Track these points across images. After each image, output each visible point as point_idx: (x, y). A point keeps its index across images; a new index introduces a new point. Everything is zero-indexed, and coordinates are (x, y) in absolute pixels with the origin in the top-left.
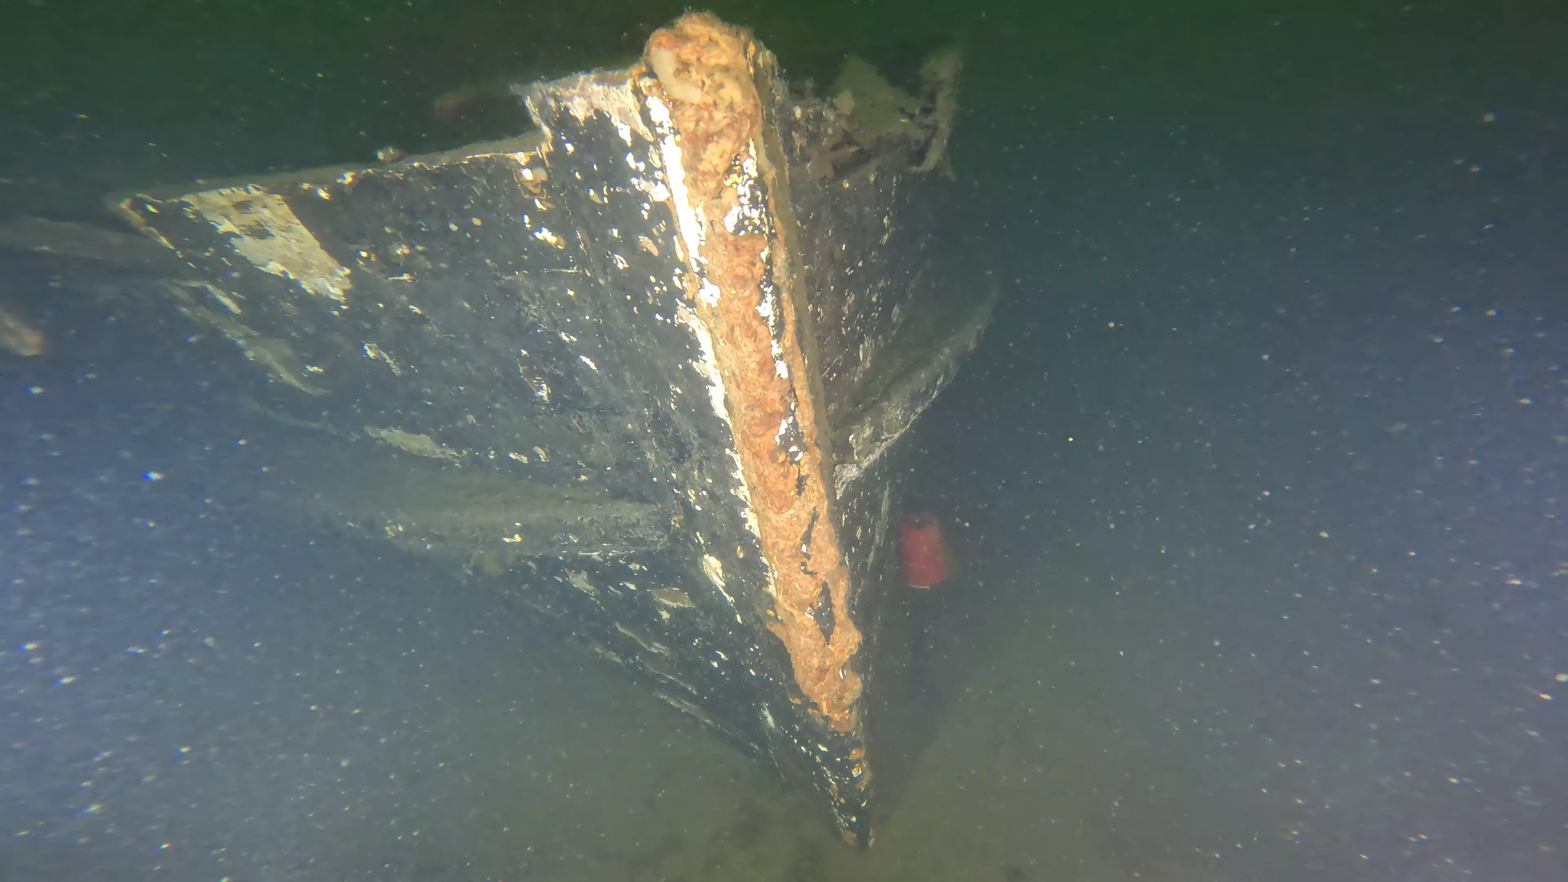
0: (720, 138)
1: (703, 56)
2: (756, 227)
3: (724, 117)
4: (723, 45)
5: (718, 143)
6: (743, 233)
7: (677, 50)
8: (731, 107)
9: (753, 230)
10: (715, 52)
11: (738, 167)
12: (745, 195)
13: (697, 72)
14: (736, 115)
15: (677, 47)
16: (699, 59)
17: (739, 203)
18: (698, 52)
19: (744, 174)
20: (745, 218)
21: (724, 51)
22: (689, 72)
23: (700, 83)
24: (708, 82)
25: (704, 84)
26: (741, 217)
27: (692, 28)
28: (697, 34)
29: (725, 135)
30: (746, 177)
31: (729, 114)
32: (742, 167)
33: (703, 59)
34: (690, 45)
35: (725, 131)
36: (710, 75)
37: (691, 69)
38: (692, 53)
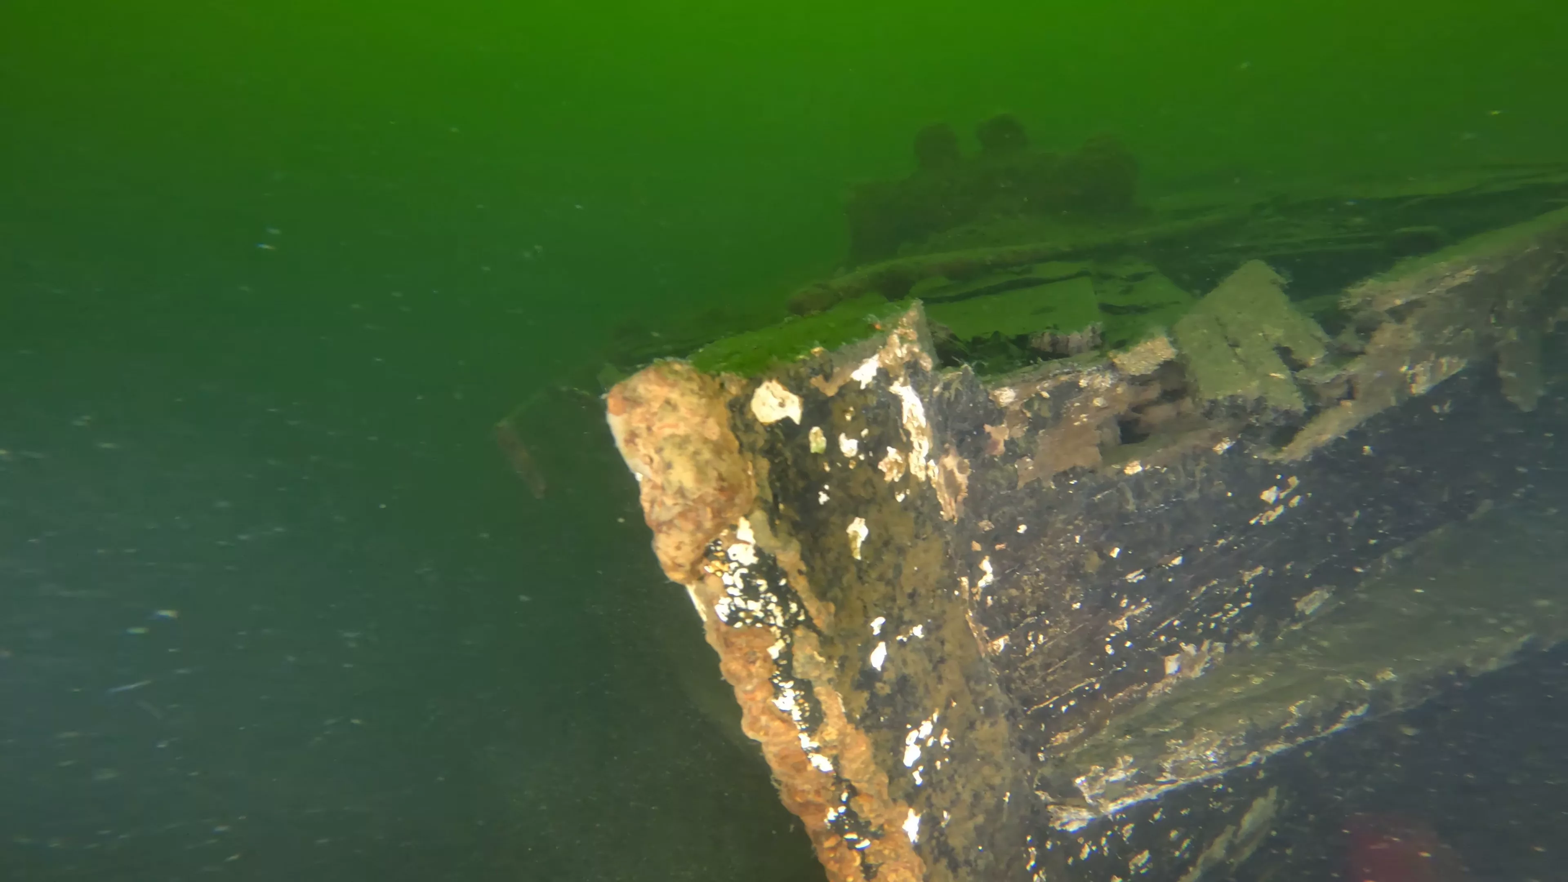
0: (669, 529)
1: (653, 425)
2: (756, 620)
3: (675, 504)
4: (683, 411)
5: (668, 534)
6: (739, 625)
7: (625, 416)
8: (681, 492)
9: (753, 624)
10: (670, 419)
11: (721, 554)
12: (734, 586)
13: (644, 445)
14: (690, 503)
15: (625, 412)
16: (649, 429)
17: (726, 594)
18: (647, 420)
19: (730, 561)
20: (739, 610)
21: (684, 419)
22: (635, 445)
23: (648, 460)
24: (656, 458)
25: (652, 460)
26: (733, 608)
27: (646, 389)
28: (650, 396)
29: (675, 526)
30: (733, 565)
31: (680, 501)
32: (727, 554)
33: (654, 429)
34: (639, 410)
35: (676, 522)
36: (659, 450)
37: (637, 440)
38: (640, 421)
